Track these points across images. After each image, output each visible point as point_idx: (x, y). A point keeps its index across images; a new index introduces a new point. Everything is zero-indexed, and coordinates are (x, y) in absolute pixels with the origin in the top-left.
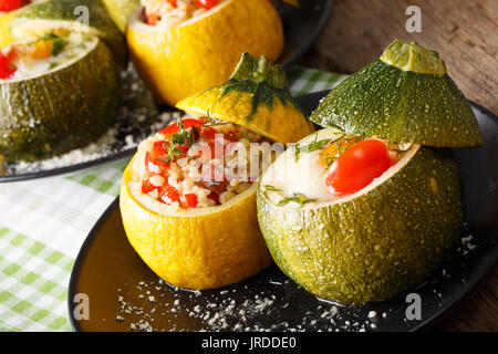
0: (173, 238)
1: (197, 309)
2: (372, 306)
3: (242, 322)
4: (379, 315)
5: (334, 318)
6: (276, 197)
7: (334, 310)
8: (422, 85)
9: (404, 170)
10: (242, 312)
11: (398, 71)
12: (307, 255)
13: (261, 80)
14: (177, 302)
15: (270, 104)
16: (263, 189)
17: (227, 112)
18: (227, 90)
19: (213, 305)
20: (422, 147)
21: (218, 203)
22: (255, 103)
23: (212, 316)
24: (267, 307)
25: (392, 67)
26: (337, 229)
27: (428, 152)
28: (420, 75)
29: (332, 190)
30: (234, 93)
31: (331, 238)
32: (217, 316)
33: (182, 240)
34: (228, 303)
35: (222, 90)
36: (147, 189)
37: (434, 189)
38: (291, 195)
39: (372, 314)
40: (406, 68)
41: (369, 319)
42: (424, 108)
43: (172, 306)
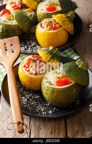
0: (25, 78)
1: (25, 92)
2: (55, 107)
3: (32, 99)
4: (56, 109)
5: (48, 106)
6: (46, 80)
7: (49, 104)
8: (81, 71)
9: (70, 86)
10: (33, 97)
11: (78, 66)
12: (47, 94)
13: (55, 53)
14: (22, 89)
15: (54, 59)
16: (44, 77)
17: (45, 58)
18: (47, 53)
19: (28, 93)
20: (75, 83)
21: (36, 75)
22: (51, 58)
23: (27, 95)
24: (38, 98)
25: (77, 65)
26: (53, 92)
27: (76, 84)
28: (81, 69)
29: (56, 84)
30: (48, 54)
31: (52, 93)
32: (28, 95)
33: (27, 79)
34: (31, 94)
35: (46, 53)
36: (25, 66)
37: (74, 92)
38: (49, 81)
39: (55, 108)
40: (79, 66)
41: (54, 109)
42: (79, 76)
43: (21, 89)
